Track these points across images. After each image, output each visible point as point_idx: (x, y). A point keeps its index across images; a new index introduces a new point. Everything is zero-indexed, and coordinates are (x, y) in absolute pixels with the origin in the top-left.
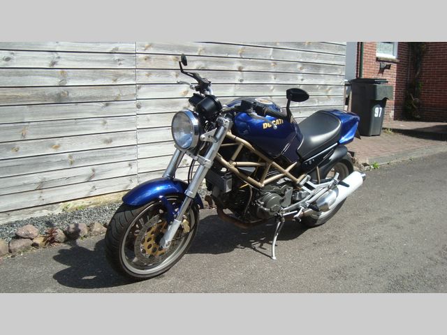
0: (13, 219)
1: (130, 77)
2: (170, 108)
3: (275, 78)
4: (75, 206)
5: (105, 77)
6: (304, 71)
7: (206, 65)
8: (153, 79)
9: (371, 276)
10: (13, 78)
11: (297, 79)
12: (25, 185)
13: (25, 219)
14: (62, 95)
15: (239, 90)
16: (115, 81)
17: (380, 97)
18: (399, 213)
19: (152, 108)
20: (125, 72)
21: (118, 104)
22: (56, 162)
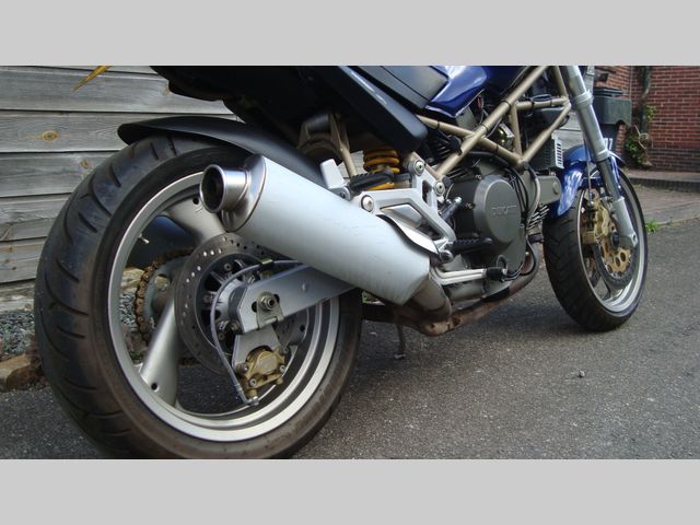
17: (612, 119)
22: (48, 174)
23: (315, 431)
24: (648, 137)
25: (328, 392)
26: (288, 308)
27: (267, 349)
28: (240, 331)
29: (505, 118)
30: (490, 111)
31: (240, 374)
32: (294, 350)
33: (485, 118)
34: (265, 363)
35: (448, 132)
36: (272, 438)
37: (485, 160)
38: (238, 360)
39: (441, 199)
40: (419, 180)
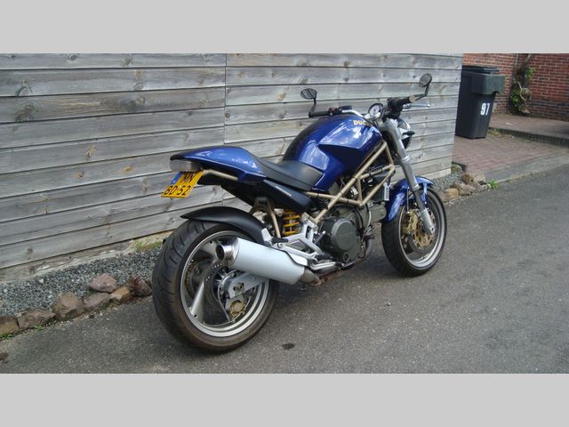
0: (76, 262)
1: (219, 78)
2: (263, 117)
3: (384, 76)
4: (148, 244)
5: (189, 79)
6: (417, 66)
7: (308, 61)
8: (246, 80)
9: (534, 344)
10: (79, 82)
11: (408, 76)
12: (90, 219)
13: (89, 262)
14: (137, 102)
15: (343, 91)
16: (201, 83)
17: (489, 91)
18: (541, 255)
19: (243, 117)
20: (212, 71)
21: (203, 113)
22: (127, 189)
23: (258, 331)
24: (527, 91)
25: (263, 316)
26: (247, 288)
27: (239, 301)
28: (229, 298)
29: (354, 185)
30: (346, 183)
31: (228, 312)
32: (250, 298)
33: (343, 186)
34: (238, 307)
35: (322, 198)
36: (240, 335)
37: (342, 207)
38: (228, 307)
39: (316, 233)
40: (305, 227)
